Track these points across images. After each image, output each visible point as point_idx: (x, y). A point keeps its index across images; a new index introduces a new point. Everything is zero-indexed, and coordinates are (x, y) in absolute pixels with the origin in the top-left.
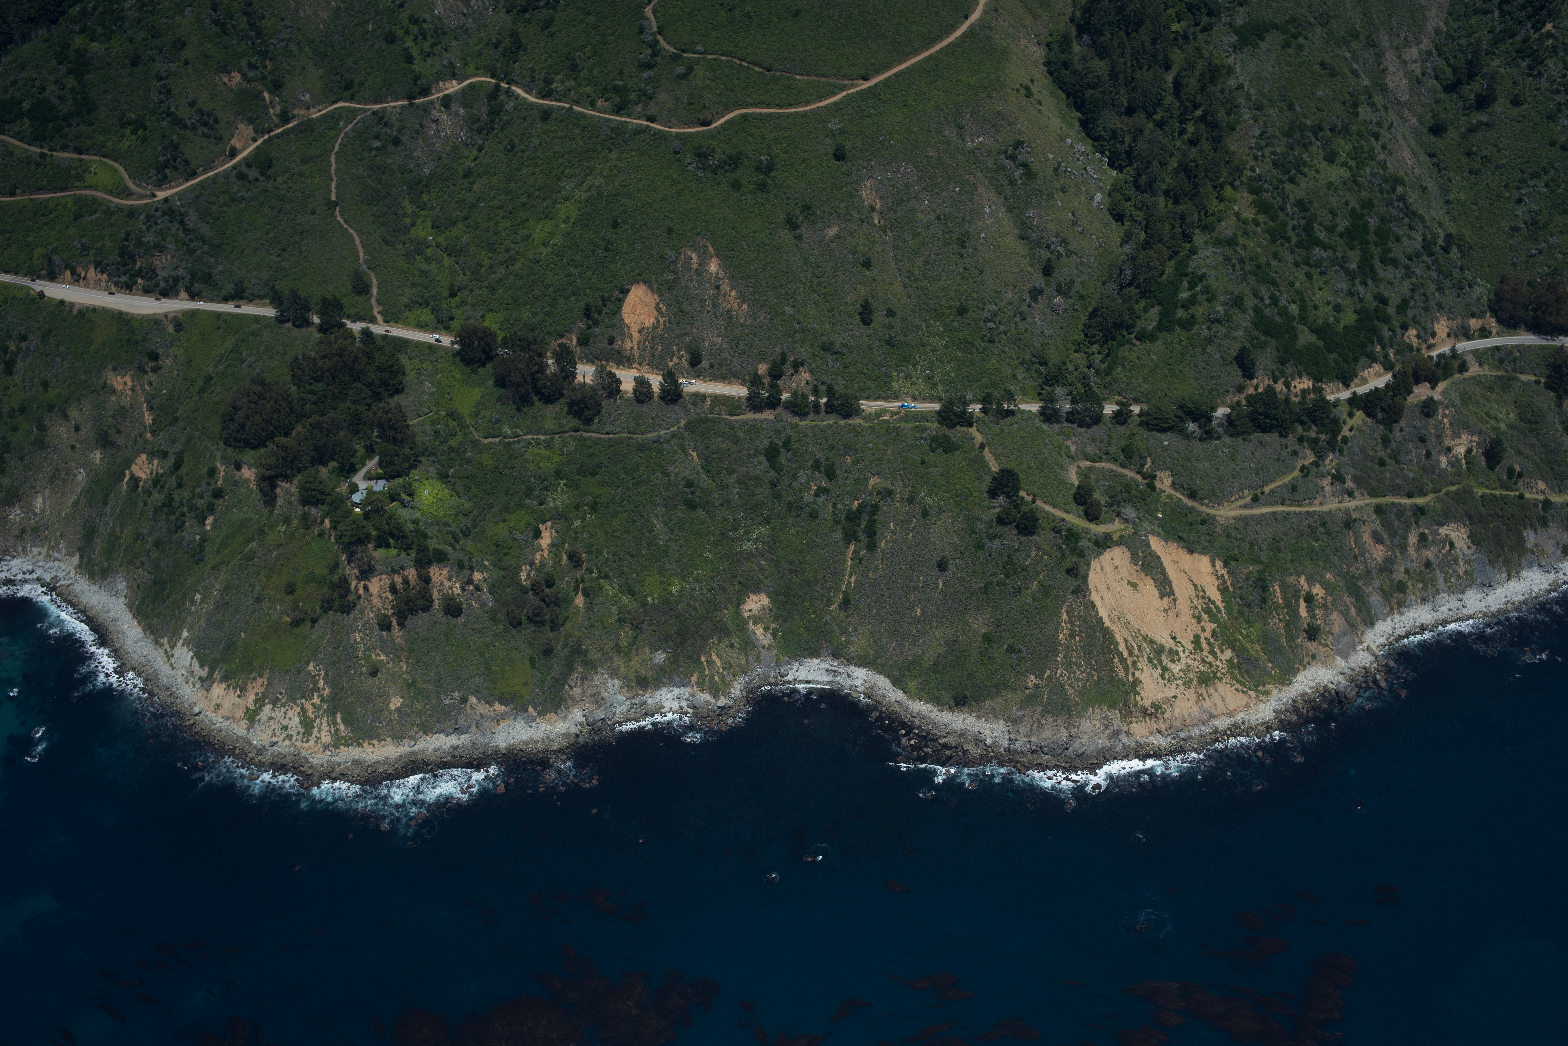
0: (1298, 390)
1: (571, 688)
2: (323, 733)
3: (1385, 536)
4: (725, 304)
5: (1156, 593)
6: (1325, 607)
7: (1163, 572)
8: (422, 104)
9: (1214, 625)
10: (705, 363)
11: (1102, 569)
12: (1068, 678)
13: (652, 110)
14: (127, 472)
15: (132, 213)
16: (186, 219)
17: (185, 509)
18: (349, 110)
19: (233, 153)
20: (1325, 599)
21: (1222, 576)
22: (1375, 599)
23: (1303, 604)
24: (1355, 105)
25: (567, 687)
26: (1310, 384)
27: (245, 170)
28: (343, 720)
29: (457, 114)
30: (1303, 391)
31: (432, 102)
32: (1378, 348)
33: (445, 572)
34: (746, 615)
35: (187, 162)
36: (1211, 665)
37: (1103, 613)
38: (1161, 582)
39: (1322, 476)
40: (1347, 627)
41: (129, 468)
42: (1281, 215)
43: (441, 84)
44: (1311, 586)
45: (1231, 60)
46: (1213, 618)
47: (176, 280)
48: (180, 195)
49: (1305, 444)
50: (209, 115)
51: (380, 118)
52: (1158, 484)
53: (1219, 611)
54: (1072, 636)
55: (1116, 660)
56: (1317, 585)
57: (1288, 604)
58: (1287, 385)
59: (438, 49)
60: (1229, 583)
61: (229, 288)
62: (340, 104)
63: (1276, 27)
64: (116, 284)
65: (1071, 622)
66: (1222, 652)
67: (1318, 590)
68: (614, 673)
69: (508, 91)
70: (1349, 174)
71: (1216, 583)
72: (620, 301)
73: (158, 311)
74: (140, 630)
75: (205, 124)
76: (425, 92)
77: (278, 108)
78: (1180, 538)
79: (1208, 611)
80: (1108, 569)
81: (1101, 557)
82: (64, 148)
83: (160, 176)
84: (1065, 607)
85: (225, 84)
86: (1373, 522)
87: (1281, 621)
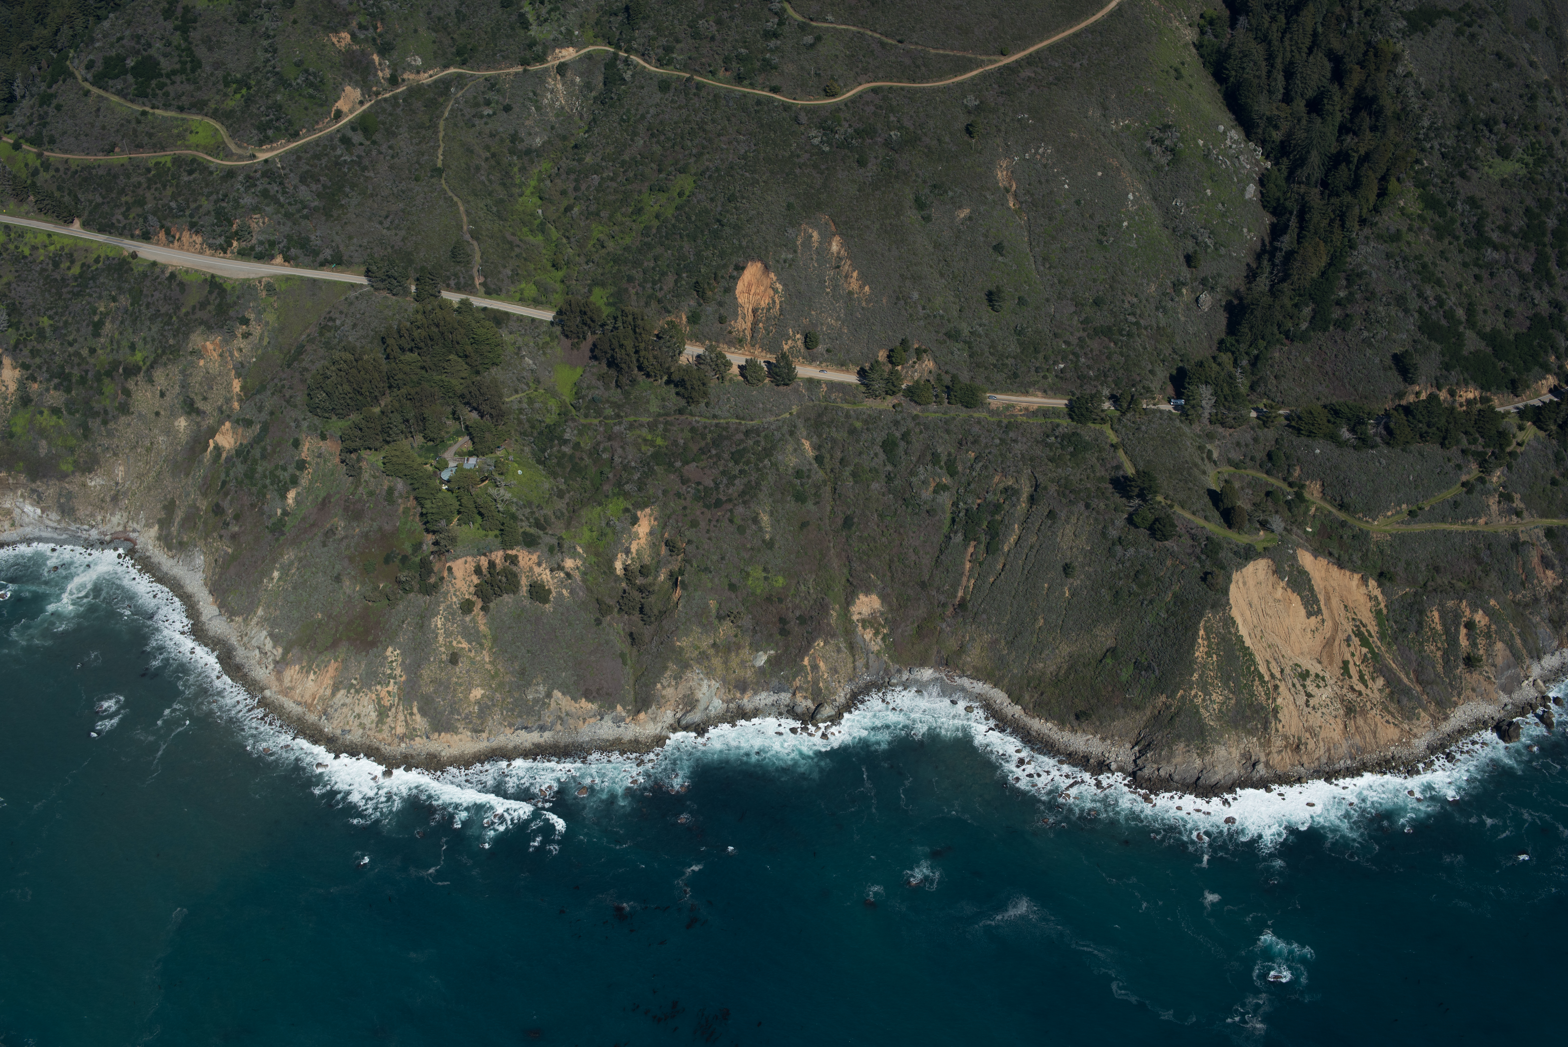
0: (1463, 400)
1: (664, 687)
2: (399, 723)
3: (1557, 562)
4: (845, 285)
5: (1303, 612)
6: (1488, 636)
7: (1311, 589)
8: (536, 72)
9: (1365, 650)
10: (821, 348)
11: (1245, 583)
12: (1204, 700)
13: (776, 82)
14: (211, 441)
15: (231, 174)
16: (286, 181)
17: (268, 481)
18: (460, 76)
19: (339, 115)
20: (1489, 627)
21: (1376, 597)
22: (1544, 630)
23: (1463, 631)
24: (1533, 98)
25: (659, 686)
26: (1477, 394)
27: (350, 134)
28: (420, 710)
29: (573, 82)
30: (1469, 402)
31: (546, 70)
32: (1553, 358)
33: (535, 557)
34: (855, 617)
35: (290, 123)
36: (1360, 694)
37: (1243, 631)
38: (1308, 601)
39: (1488, 493)
40: (1512, 659)
41: (213, 437)
42: (1450, 213)
43: (557, 51)
44: (1474, 611)
45: (1399, 46)
46: (1365, 642)
47: (272, 244)
48: (281, 157)
49: (1470, 458)
50: (315, 75)
51: (492, 84)
52: (1307, 495)
53: (1370, 635)
54: (1209, 654)
55: (1257, 683)
56: (1480, 612)
57: (1447, 631)
58: (1452, 393)
59: (555, 15)
60: (1382, 605)
61: (327, 253)
62: (452, 70)
63: (1449, 14)
64: (210, 246)
65: (1208, 638)
66: (1373, 679)
67: (1480, 618)
68: (710, 673)
69: (626, 61)
70: (1524, 171)
71: (1369, 604)
72: (735, 279)
73: (252, 276)
74: (215, 607)
75: (311, 85)
76: (541, 59)
77: (388, 73)
78: (1330, 554)
79: (1359, 634)
80: (1251, 583)
81: (1244, 570)
82: (166, 106)
83: (261, 136)
84: (1202, 623)
85: (333, 44)
86: (1543, 545)
87: (1439, 649)
